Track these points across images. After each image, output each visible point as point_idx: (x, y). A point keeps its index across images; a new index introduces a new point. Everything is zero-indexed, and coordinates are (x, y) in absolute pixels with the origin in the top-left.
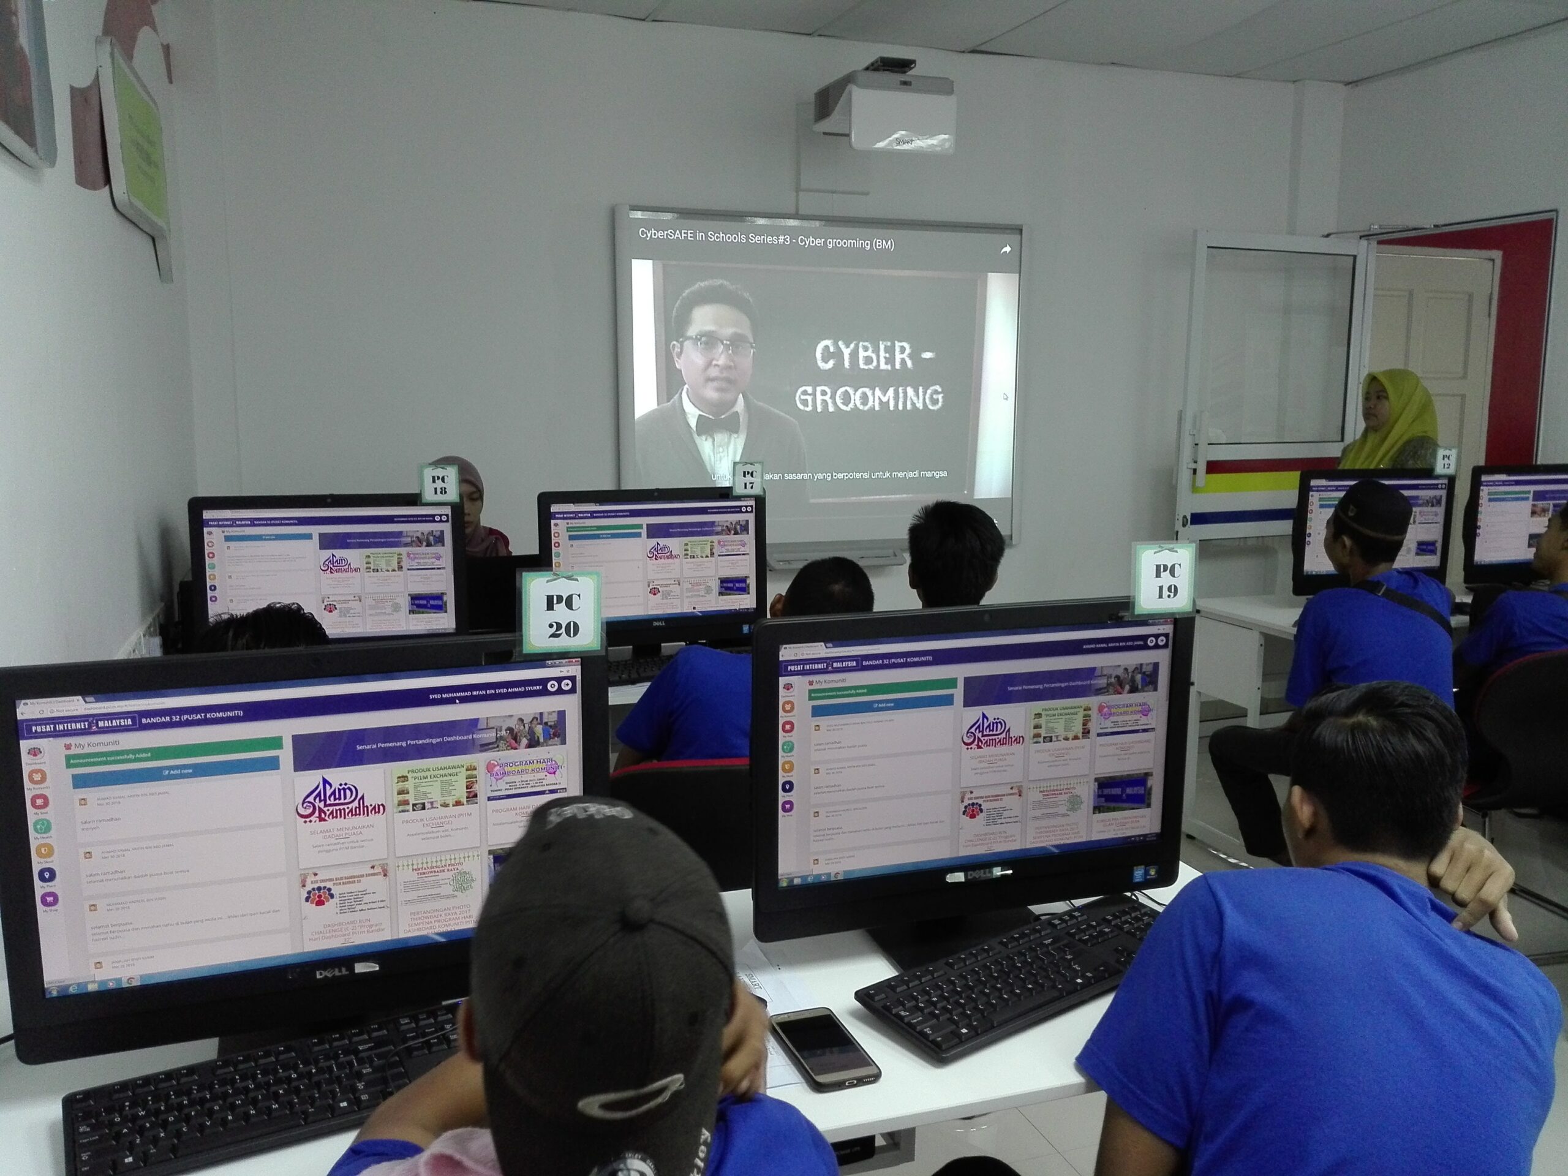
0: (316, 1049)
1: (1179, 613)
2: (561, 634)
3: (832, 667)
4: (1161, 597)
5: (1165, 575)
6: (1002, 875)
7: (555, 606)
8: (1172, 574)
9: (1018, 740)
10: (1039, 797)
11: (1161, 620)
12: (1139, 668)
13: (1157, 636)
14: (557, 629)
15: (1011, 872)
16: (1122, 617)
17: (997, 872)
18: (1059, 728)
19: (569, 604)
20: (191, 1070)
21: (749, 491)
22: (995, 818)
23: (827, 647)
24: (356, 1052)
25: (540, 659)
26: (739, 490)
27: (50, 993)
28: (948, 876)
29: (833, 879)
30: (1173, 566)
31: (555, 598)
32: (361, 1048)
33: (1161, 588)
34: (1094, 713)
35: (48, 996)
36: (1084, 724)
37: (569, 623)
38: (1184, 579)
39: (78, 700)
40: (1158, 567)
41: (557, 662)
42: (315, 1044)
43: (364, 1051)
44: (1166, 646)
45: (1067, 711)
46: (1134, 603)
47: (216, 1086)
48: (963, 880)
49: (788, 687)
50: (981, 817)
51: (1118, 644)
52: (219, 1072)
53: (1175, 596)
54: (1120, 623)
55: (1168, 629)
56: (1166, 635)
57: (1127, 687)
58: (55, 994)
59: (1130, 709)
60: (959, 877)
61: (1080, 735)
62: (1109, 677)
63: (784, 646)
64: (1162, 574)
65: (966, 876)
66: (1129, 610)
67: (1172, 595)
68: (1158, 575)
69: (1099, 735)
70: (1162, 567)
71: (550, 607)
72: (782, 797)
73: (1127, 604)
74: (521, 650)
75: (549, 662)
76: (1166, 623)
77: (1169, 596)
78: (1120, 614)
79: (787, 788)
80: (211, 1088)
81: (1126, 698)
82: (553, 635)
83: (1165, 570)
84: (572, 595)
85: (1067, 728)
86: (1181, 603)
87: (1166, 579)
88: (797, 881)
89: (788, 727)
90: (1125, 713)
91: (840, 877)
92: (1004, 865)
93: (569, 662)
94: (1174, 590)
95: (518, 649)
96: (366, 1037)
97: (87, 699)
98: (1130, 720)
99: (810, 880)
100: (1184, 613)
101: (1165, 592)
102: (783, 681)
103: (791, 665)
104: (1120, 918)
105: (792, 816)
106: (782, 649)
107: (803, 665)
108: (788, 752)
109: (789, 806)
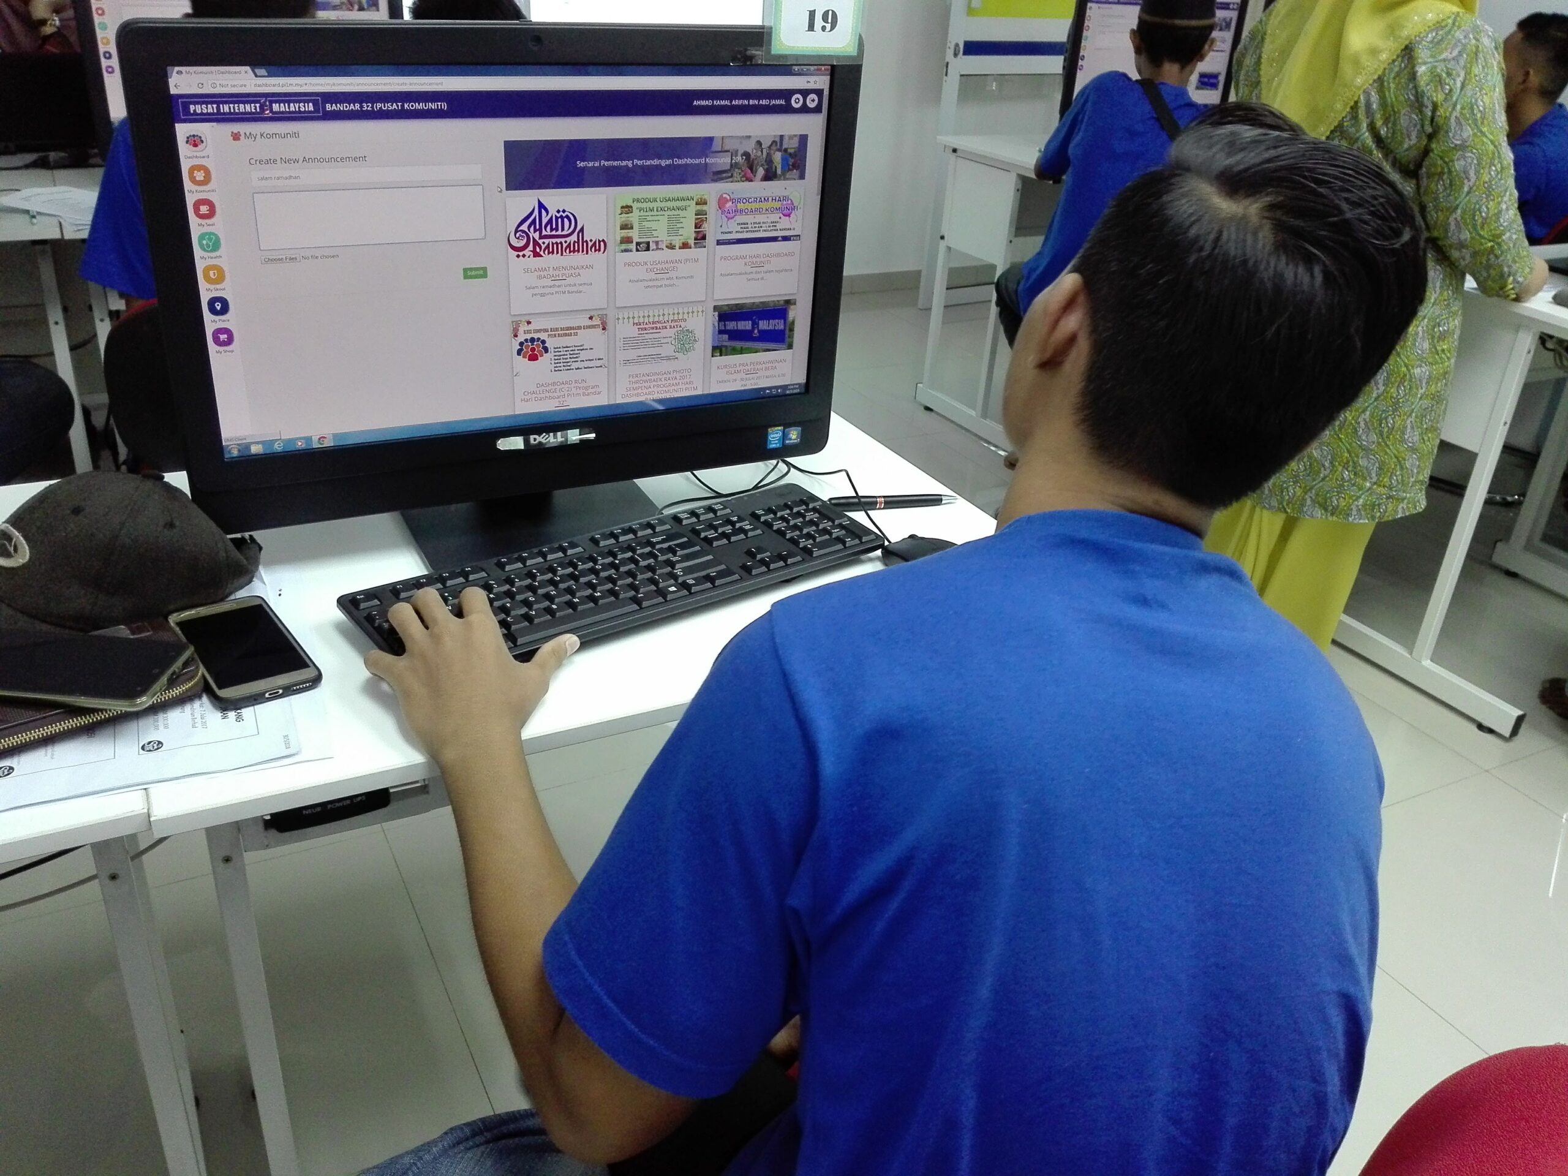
1: (837, 57)
3: (271, 111)
4: (811, 27)
9: (599, 246)
10: (634, 332)
11: (812, 68)
12: (778, 143)
13: (805, 93)
16: (751, 58)
17: (574, 436)
18: (660, 230)
22: (567, 360)
23: (256, 76)
28: (499, 442)
29: (316, 445)
33: (812, 15)
34: (711, 209)
36: (697, 226)
44: (818, 107)
45: (670, 204)
46: (770, 34)
48: (522, 447)
50: (545, 360)
51: (746, 102)
53: (835, 27)
54: (749, 67)
55: (822, 82)
56: (819, 93)
57: (761, 172)
59: (764, 205)
60: (516, 443)
61: (692, 242)
62: (734, 153)
63: (177, 70)
66: (762, 46)
67: (828, 26)
69: (719, 243)
72: (212, 322)
73: (759, 36)
76: (818, 73)
77: (824, 28)
78: (749, 53)
79: (219, 308)
81: (759, 188)
85: (673, 230)
86: (840, 41)
88: (255, 449)
89: (204, 209)
90: (758, 211)
92: (581, 425)
94: (832, 19)
98: (765, 222)
99: (278, 447)
100: (845, 58)
101: (819, 22)
102: (182, 130)
103: (195, 103)
104: (775, 513)
105: (232, 351)
106: (174, 73)
107: (218, 103)
108: (211, 251)
109: (226, 336)
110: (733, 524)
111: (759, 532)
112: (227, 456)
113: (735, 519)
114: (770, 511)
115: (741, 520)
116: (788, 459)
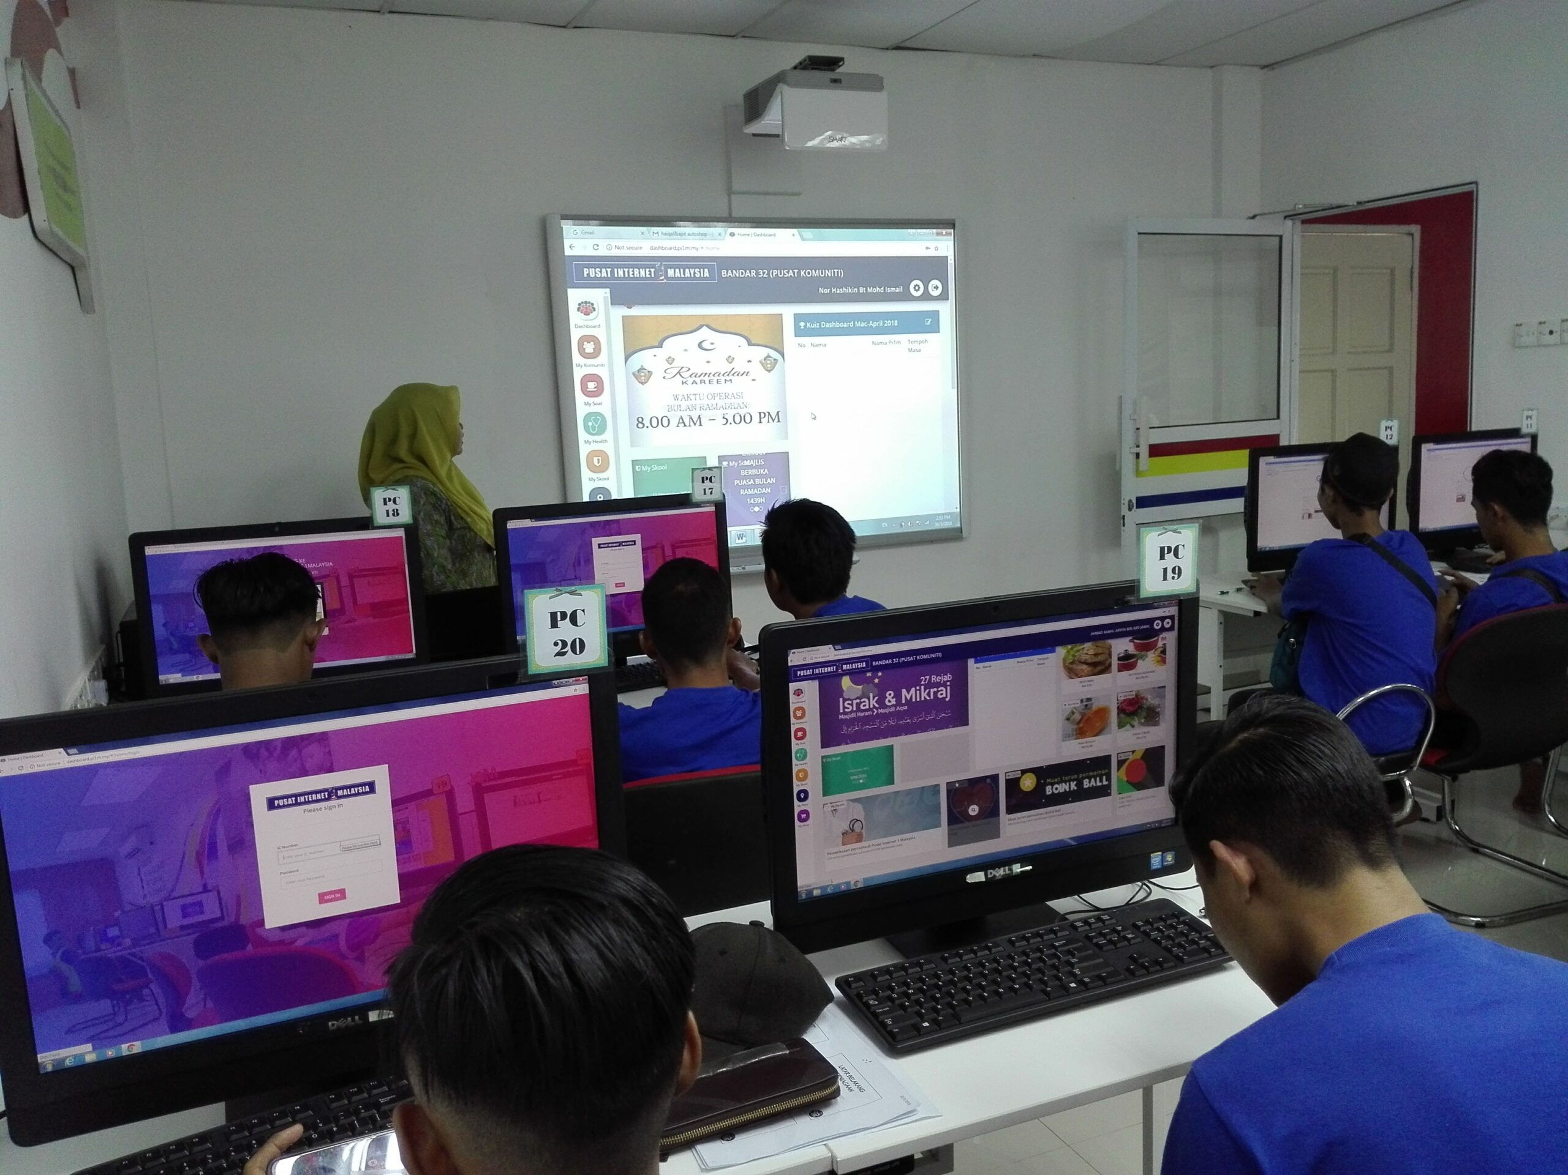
0: (334, 1105)
1: (1183, 595)
2: (567, 652)
3: (842, 670)
4: (1165, 578)
5: (1170, 557)
6: (1021, 872)
7: (560, 623)
8: (1176, 555)
11: (1167, 603)
13: (1162, 619)
14: (561, 647)
15: (1031, 867)
16: (1128, 602)
17: (1017, 869)
19: (574, 621)
20: (203, 1137)
21: (708, 497)
23: (835, 650)
24: (377, 1106)
25: (545, 680)
26: (698, 497)
27: (45, 1067)
28: (968, 877)
29: (853, 887)
30: (1177, 548)
31: (559, 614)
32: (382, 1101)
33: (1165, 570)
35: (42, 1072)
37: (575, 640)
38: (1187, 560)
39: (60, 753)
40: (1162, 549)
41: (564, 681)
42: (333, 1101)
43: (386, 1103)
44: (1171, 629)
46: (1139, 586)
47: (233, 1154)
48: (983, 880)
49: (798, 693)
51: (1124, 629)
52: (234, 1137)
53: (1179, 577)
54: (1126, 608)
55: (1173, 611)
56: (1172, 618)
58: (50, 1068)
60: (979, 877)
63: (793, 651)
64: (1166, 556)
65: (986, 875)
66: (1134, 594)
67: (1176, 576)
68: (1162, 557)
70: (1166, 548)
71: (554, 624)
72: (798, 807)
73: (1132, 587)
74: (526, 672)
75: (556, 682)
76: (1171, 605)
77: (1173, 578)
78: (1126, 599)
79: (802, 797)
80: (227, 1155)
82: (559, 654)
83: (1169, 552)
84: (575, 611)
86: (1184, 585)
87: (1170, 561)
88: (816, 893)
89: (800, 734)
91: (860, 885)
92: (1023, 859)
93: (576, 680)
94: (1178, 571)
95: (522, 671)
96: (386, 1088)
97: (70, 751)
99: (829, 891)
100: (1188, 594)
101: (1170, 574)
102: (793, 686)
103: (800, 670)
104: (1152, 925)
105: (808, 825)
106: (791, 654)
107: (813, 669)
108: (802, 760)
109: (805, 815)
110: (1118, 932)
111: (1139, 940)
112: (800, 899)
113: (1120, 928)
114: (1147, 922)
115: (1124, 929)
116: (1151, 880)
